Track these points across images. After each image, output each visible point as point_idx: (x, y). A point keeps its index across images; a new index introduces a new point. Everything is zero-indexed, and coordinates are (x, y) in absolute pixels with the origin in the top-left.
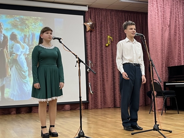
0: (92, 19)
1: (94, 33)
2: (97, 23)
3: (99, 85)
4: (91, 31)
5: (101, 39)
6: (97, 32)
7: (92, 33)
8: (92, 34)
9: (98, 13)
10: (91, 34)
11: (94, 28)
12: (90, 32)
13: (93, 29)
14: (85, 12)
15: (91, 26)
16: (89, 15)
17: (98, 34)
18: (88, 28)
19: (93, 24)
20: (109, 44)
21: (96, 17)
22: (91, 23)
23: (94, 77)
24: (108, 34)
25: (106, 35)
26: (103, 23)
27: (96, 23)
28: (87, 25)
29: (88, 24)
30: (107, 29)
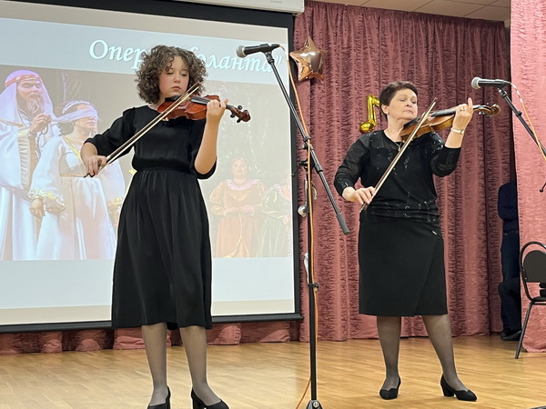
0: (317, 41)
1: (322, 87)
2: (333, 52)
3: (339, 263)
4: (313, 81)
5: (346, 108)
6: (334, 84)
7: (317, 85)
8: (317, 91)
9: (336, 21)
10: (312, 92)
11: (324, 71)
12: (309, 83)
18: (303, 72)
19: (320, 55)
20: (372, 126)
21: (331, 34)
22: (313, 54)
23: (320, 235)
24: (368, 91)
25: (364, 94)
26: (353, 53)
27: (329, 55)
28: (301, 58)
29: (304, 55)
30: (367, 73)
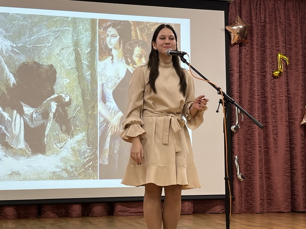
0: (244, 19)
1: (247, 48)
2: (254, 26)
3: (258, 162)
4: (240, 44)
5: (263, 61)
6: (255, 46)
7: (243, 47)
8: (244, 51)
9: (257, 5)
10: (240, 51)
11: (248, 38)
12: (238, 46)
13: (246, 38)
14: (229, 4)
15: (241, 33)
16: (237, 9)
17: (255, 50)
18: (235, 38)
19: (245, 28)
20: (281, 72)
21: (253, 14)
22: (241, 27)
23: (246, 145)
24: (278, 51)
25: (275, 52)
26: (268, 26)
27: (252, 27)
28: (233, 30)
29: (235, 28)
30: (277, 38)
